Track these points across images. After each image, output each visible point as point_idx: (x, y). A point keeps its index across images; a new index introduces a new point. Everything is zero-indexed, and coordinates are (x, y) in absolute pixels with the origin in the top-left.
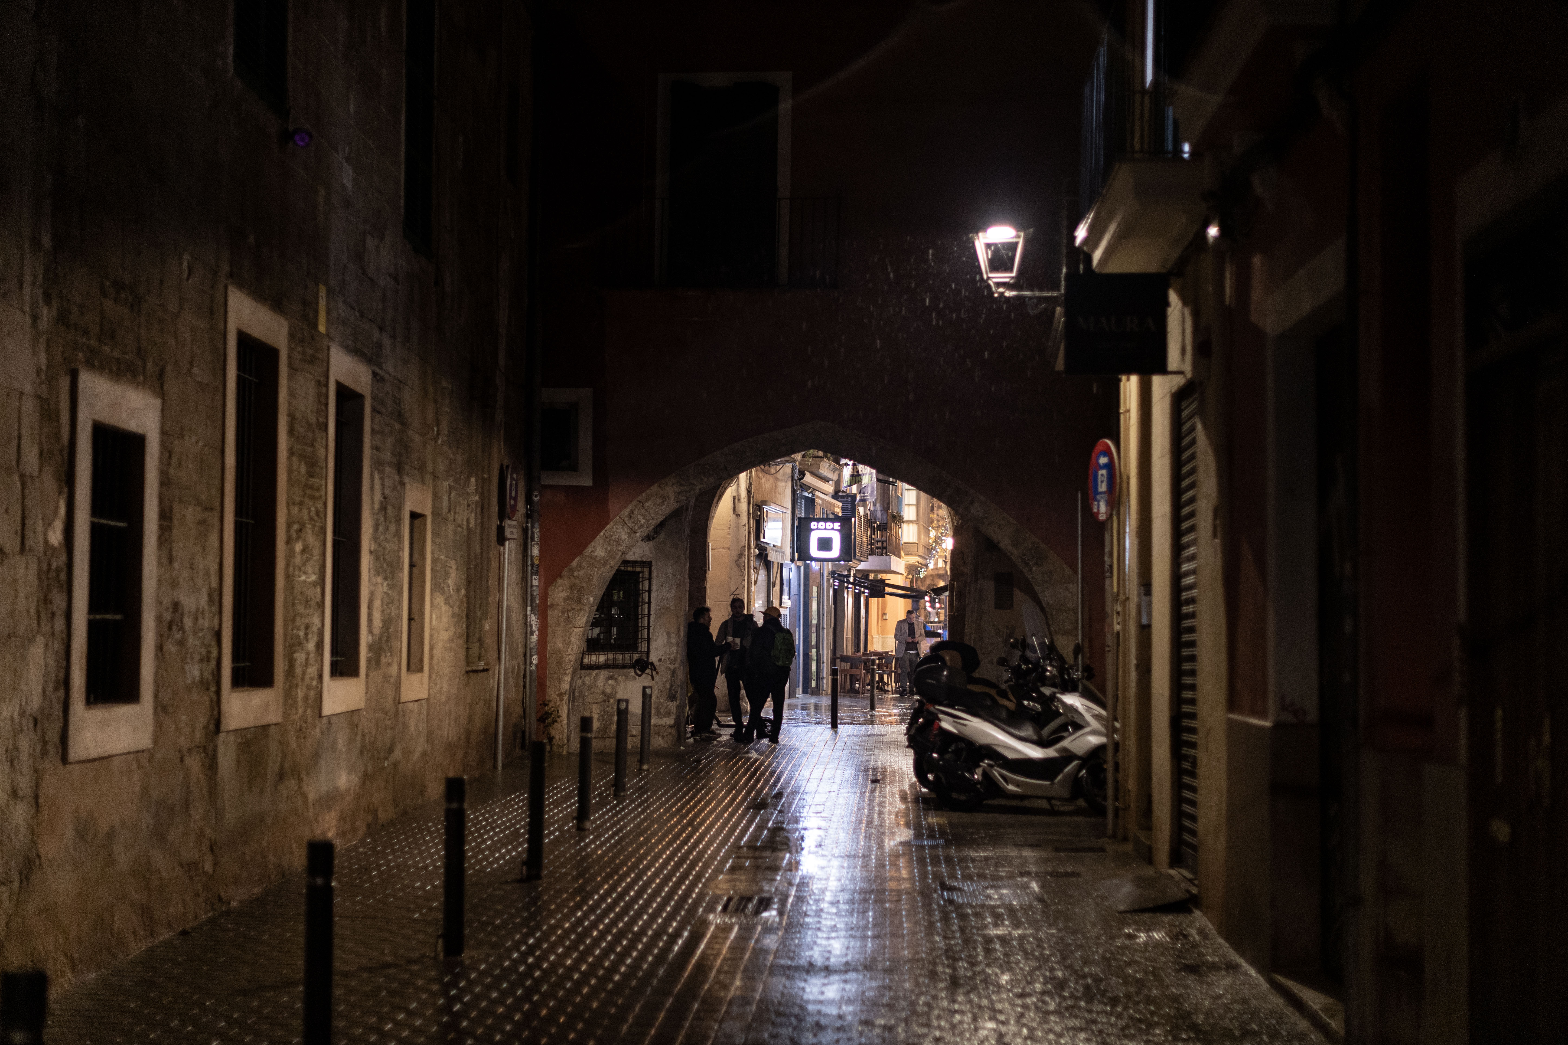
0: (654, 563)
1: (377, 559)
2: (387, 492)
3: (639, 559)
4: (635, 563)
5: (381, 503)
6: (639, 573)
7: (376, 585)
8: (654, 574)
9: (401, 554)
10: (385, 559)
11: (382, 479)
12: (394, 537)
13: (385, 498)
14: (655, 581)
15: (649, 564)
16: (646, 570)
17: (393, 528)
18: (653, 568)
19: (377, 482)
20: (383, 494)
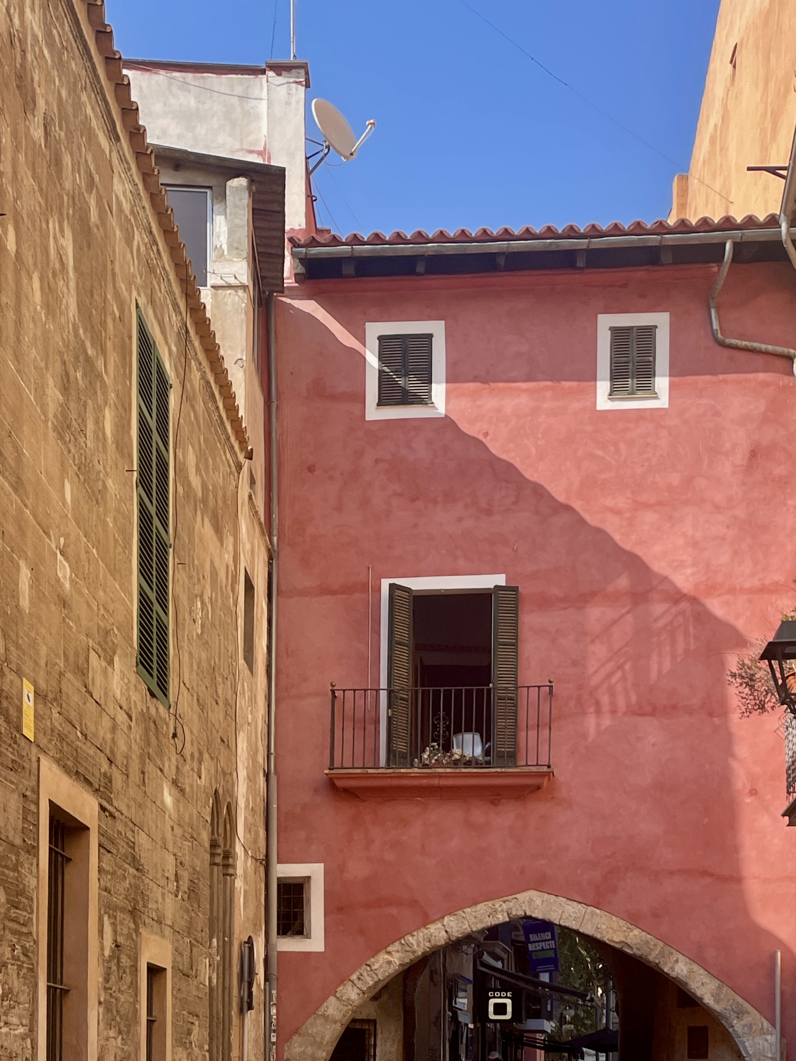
0: (378, 1022)
1: (108, 1010)
2: (121, 940)
3: (365, 1018)
4: (362, 1021)
5: (112, 951)
6: (365, 1030)
7: (107, 1039)
8: (379, 1031)
9: (137, 1006)
10: (118, 1011)
11: (114, 924)
12: (129, 988)
13: (117, 946)
14: (379, 1037)
15: (375, 1021)
16: (372, 1028)
17: (128, 978)
18: (377, 1026)
19: (108, 929)
20: (116, 941)
